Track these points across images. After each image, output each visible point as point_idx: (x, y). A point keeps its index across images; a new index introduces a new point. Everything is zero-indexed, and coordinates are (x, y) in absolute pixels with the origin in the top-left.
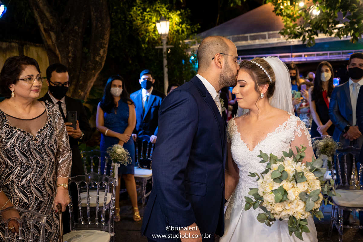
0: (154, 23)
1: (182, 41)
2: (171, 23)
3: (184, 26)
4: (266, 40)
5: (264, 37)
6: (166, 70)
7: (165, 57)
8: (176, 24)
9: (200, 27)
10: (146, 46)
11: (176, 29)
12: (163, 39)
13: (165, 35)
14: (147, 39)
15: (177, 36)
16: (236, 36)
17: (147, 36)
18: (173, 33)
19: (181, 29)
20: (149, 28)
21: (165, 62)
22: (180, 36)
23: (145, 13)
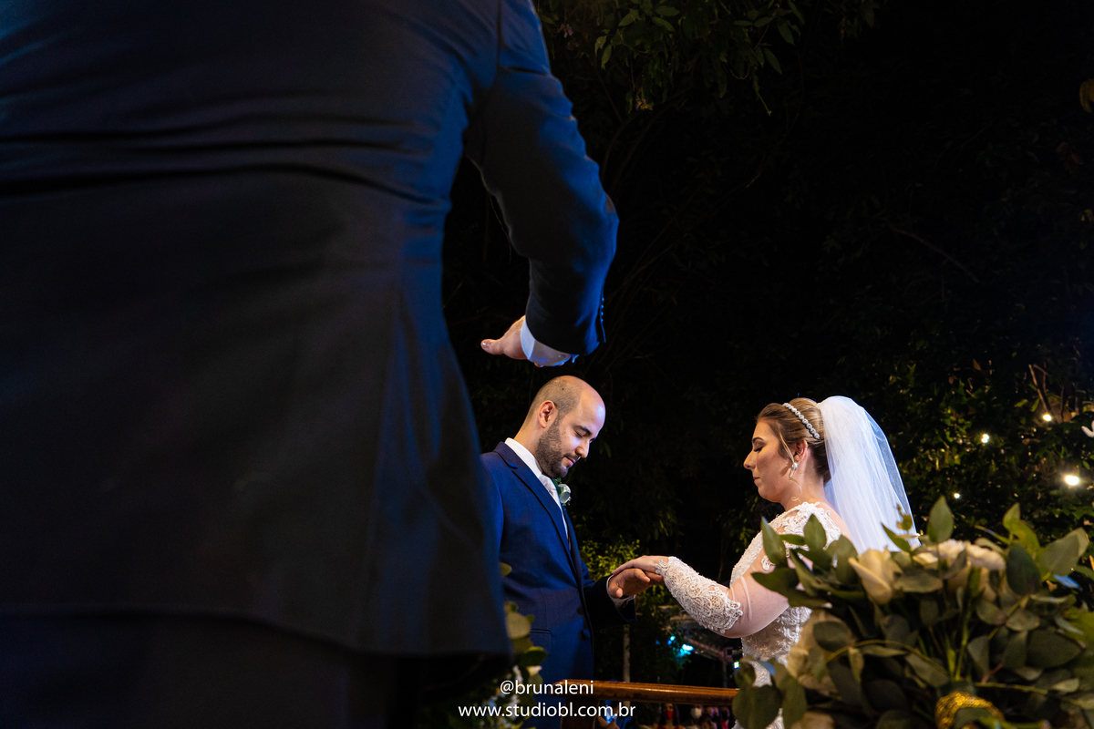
6: (627, 654)
7: (626, 632)
15: (649, 598)
21: (627, 641)
22: (652, 599)
23: (600, 557)
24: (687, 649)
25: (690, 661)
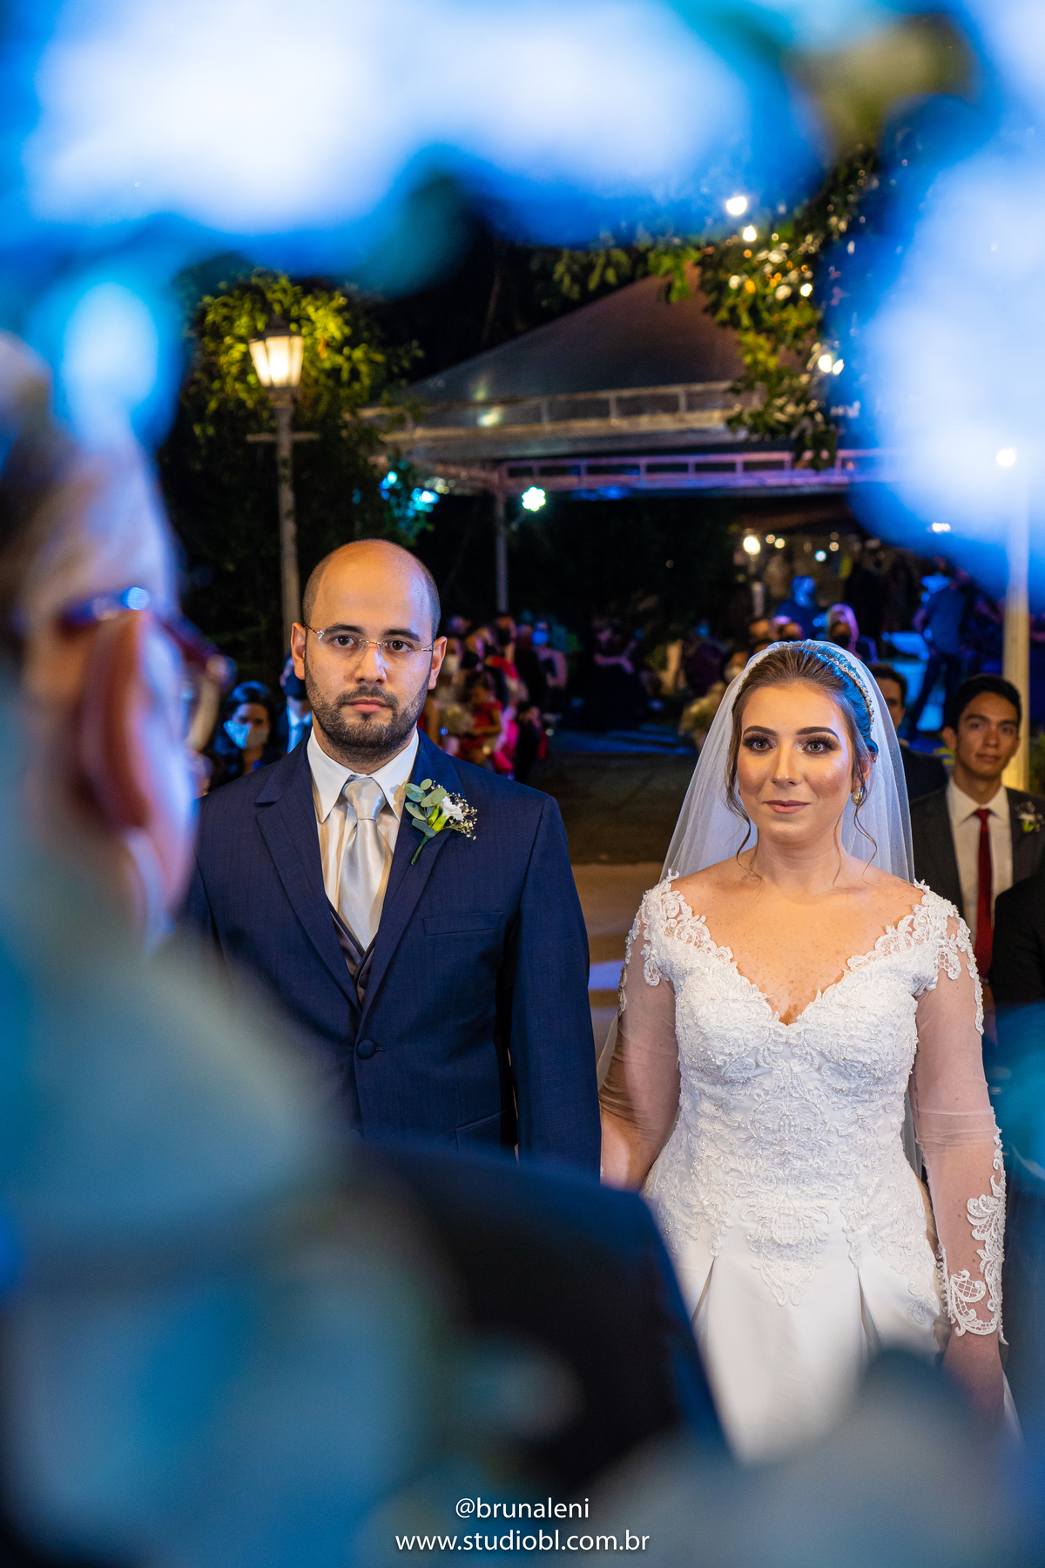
0: (242, 340)
1: (354, 413)
2: (309, 341)
3: (358, 354)
4: (678, 415)
5: (670, 406)
6: (289, 529)
7: (284, 477)
8: (328, 345)
9: (420, 353)
10: (211, 431)
11: (327, 365)
12: (279, 404)
13: (286, 388)
14: (213, 405)
15: (335, 397)
16: (562, 398)
17: (212, 393)
18: (316, 381)
19: (346, 367)
20: (223, 360)
21: (287, 498)
22: (343, 393)
23: (207, 299)
24: (425, 499)
25: (430, 527)
